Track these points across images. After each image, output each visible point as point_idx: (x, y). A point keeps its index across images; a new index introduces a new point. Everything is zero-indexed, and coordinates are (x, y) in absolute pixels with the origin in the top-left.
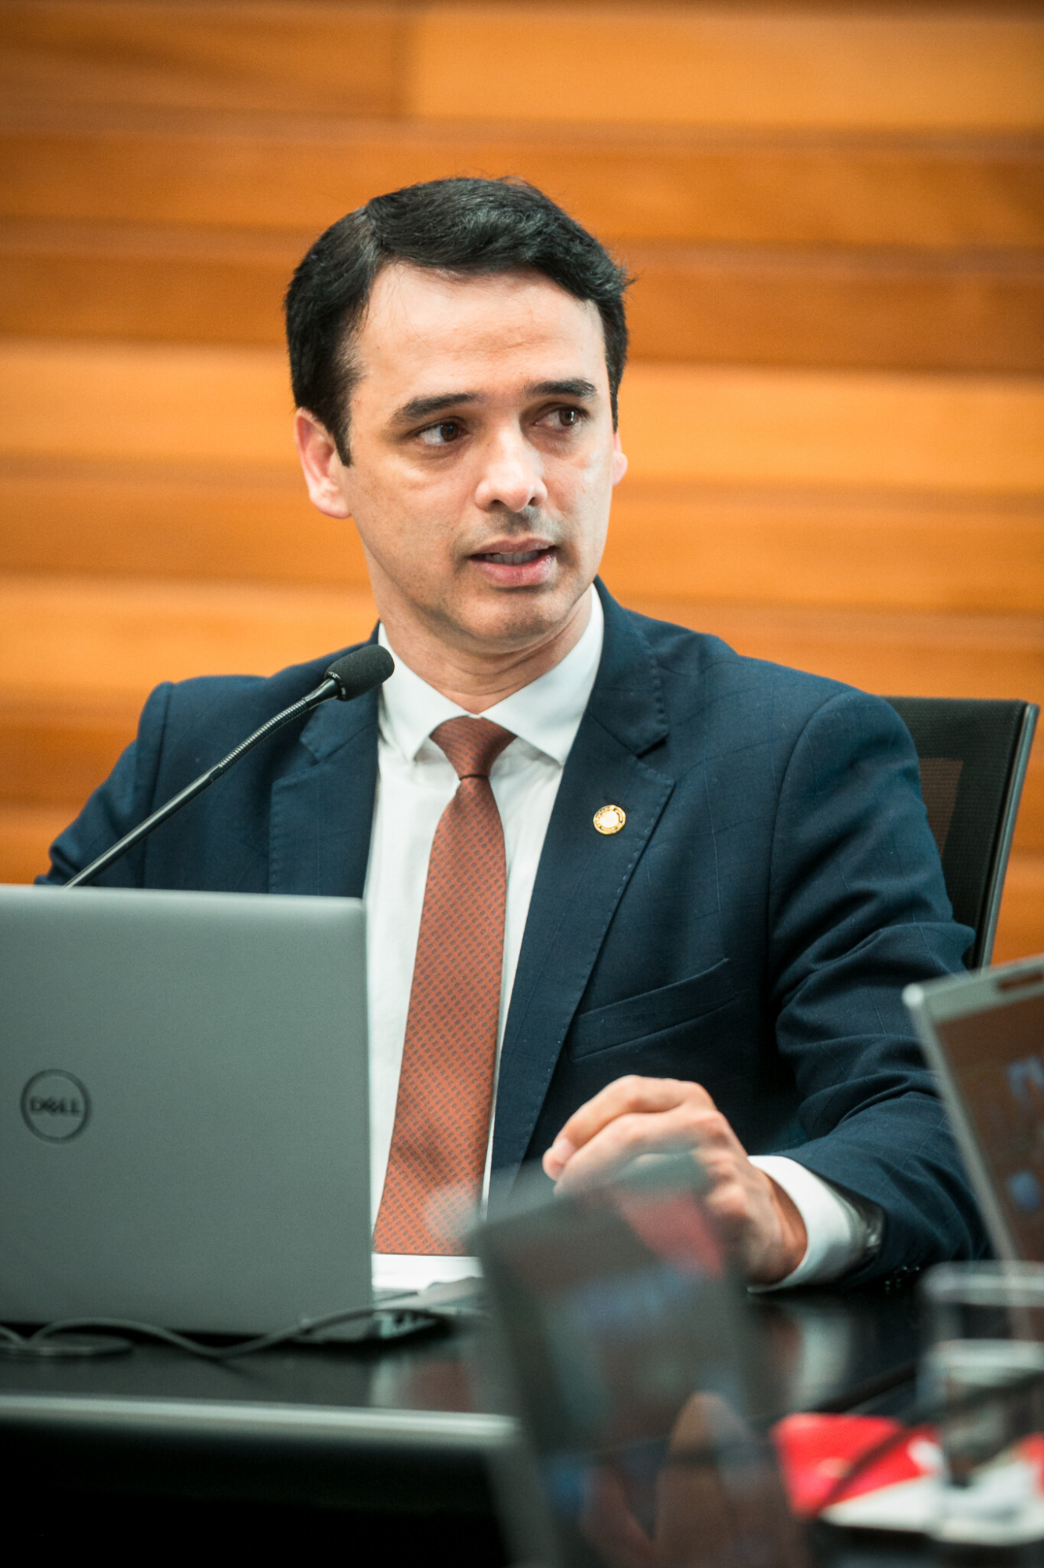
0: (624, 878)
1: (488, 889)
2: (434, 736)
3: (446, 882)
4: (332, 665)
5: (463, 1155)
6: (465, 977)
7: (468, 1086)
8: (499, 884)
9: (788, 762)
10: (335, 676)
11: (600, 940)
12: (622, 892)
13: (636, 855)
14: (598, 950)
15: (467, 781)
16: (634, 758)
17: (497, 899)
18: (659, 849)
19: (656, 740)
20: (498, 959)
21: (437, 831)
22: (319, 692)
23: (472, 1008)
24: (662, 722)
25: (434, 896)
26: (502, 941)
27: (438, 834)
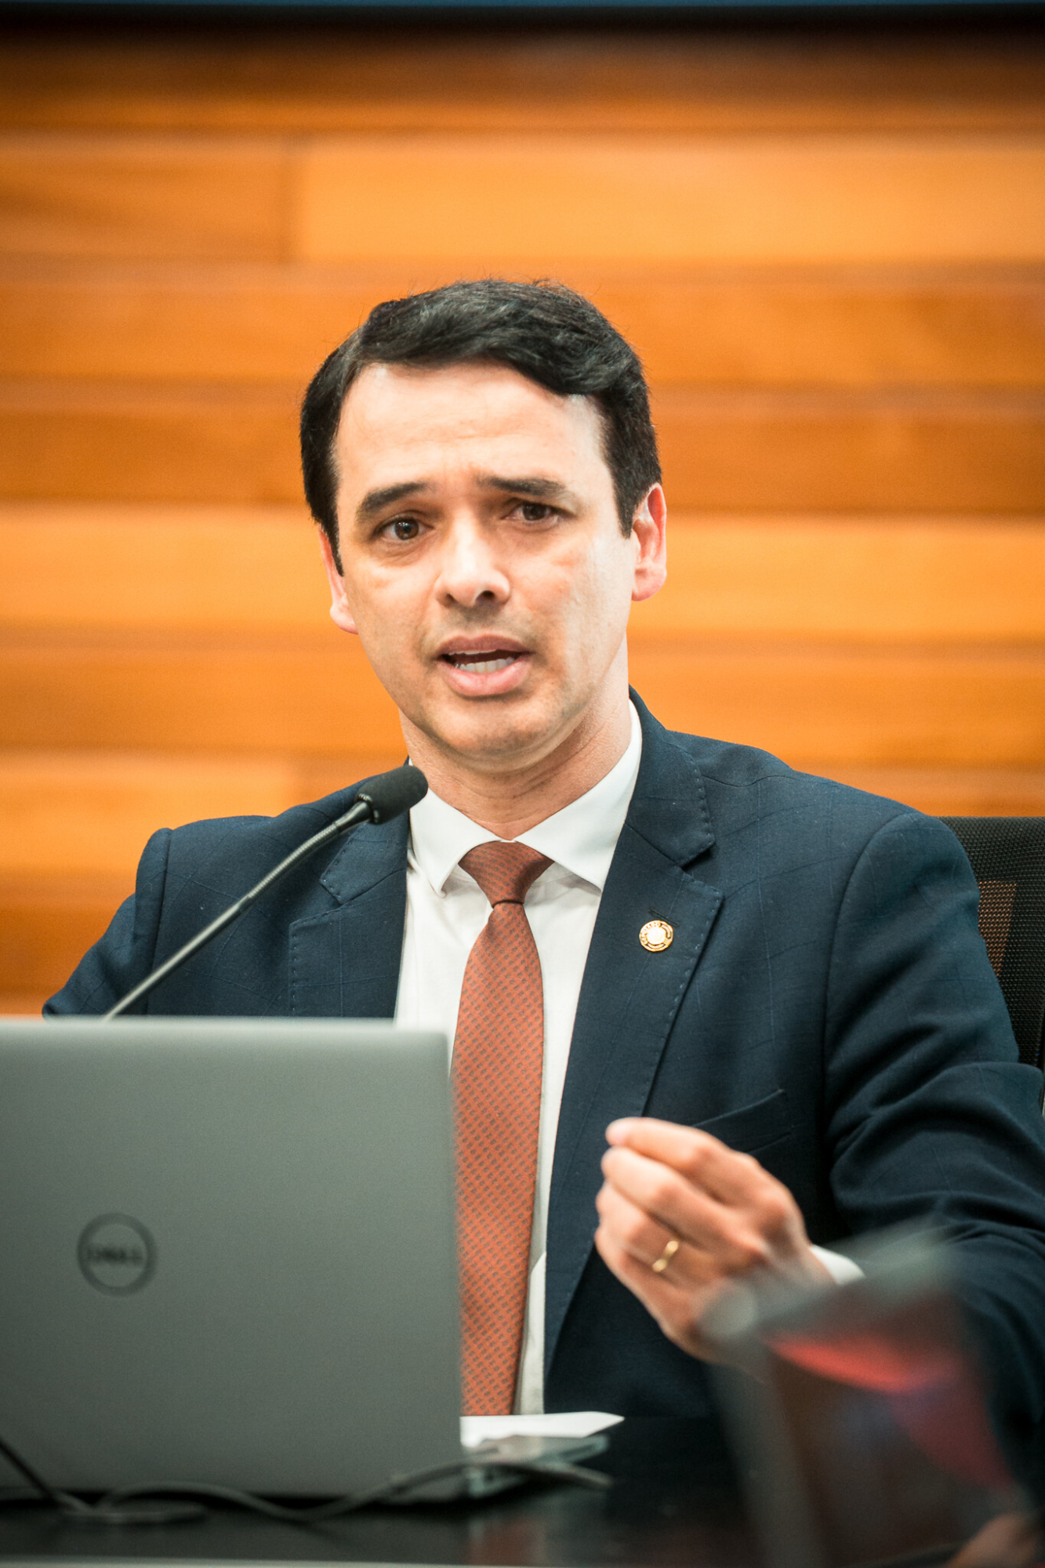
0: (676, 1000)
1: (525, 1020)
2: (463, 863)
3: (480, 1014)
4: (362, 788)
5: (501, 1302)
6: (501, 1114)
7: (505, 1230)
8: (536, 1015)
9: (848, 883)
10: (367, 798)
11: (654, 1068)
12: (674, 1016)
13: (688, 974)
14: (651, 1080)
15: (499, 907)
16: (678, 870)
17: (534, 1031)
18: (709, 973)
19: (702, 850)
20: (536, 1094)
21: (469, 962)
22: (350, 816)
23: (509, 1146)
24: (708, 831)
25: (466, 1028)
26: (541, 1075)
27: (470, 965)
